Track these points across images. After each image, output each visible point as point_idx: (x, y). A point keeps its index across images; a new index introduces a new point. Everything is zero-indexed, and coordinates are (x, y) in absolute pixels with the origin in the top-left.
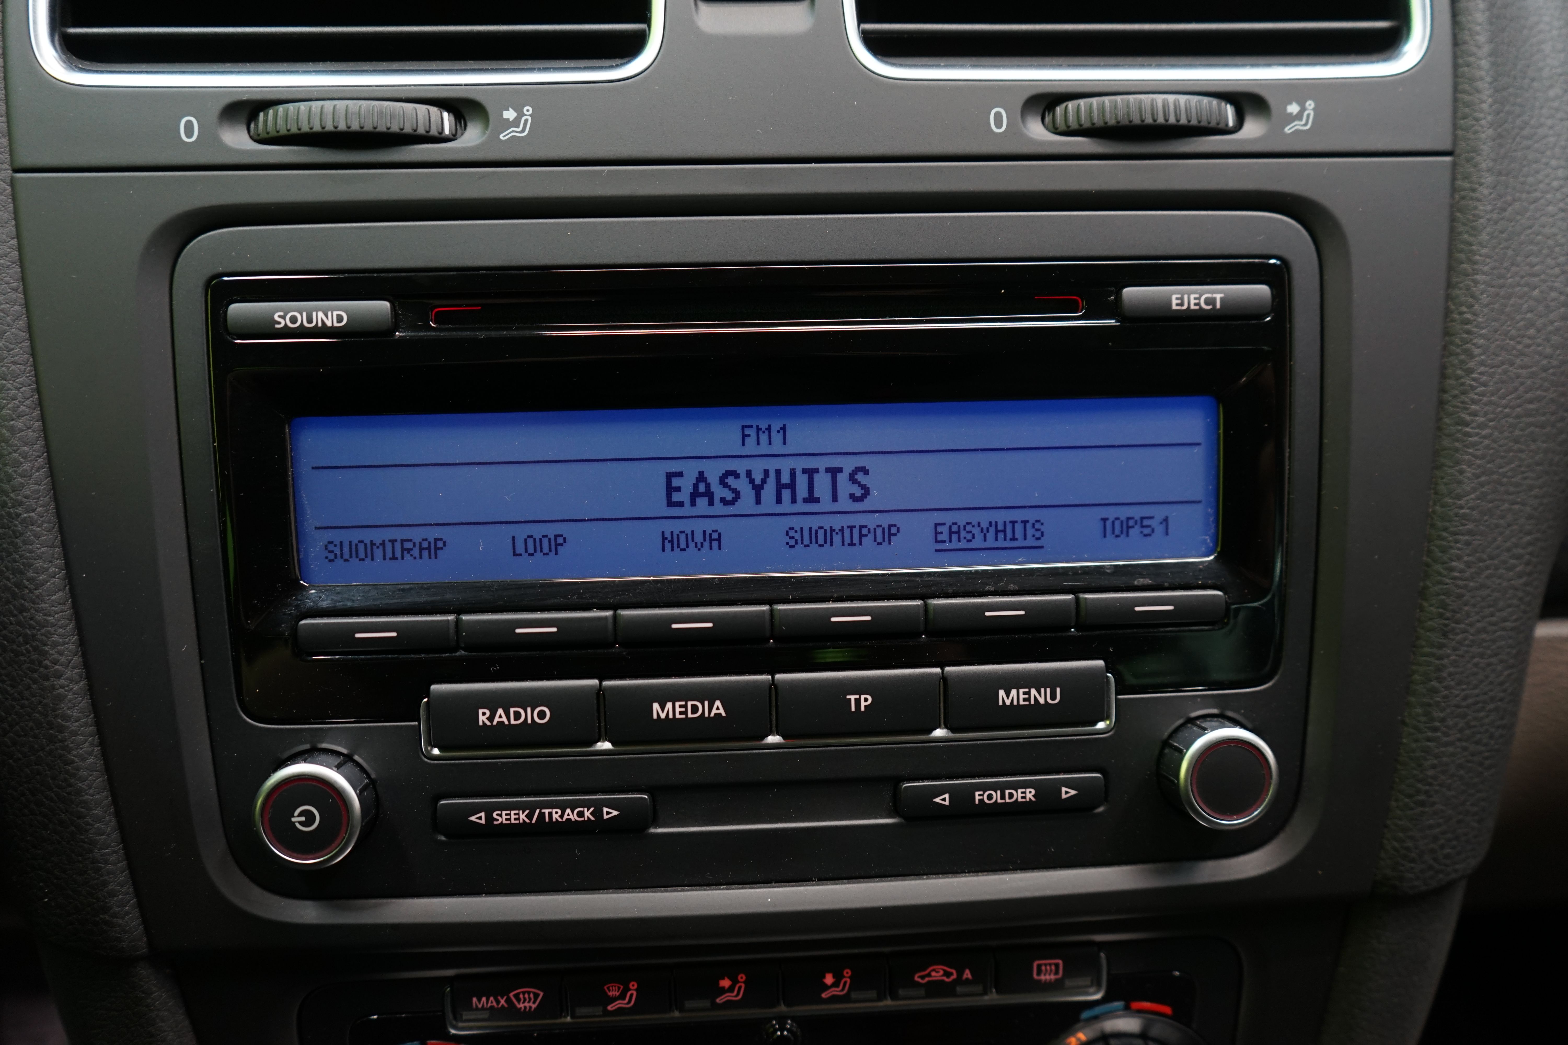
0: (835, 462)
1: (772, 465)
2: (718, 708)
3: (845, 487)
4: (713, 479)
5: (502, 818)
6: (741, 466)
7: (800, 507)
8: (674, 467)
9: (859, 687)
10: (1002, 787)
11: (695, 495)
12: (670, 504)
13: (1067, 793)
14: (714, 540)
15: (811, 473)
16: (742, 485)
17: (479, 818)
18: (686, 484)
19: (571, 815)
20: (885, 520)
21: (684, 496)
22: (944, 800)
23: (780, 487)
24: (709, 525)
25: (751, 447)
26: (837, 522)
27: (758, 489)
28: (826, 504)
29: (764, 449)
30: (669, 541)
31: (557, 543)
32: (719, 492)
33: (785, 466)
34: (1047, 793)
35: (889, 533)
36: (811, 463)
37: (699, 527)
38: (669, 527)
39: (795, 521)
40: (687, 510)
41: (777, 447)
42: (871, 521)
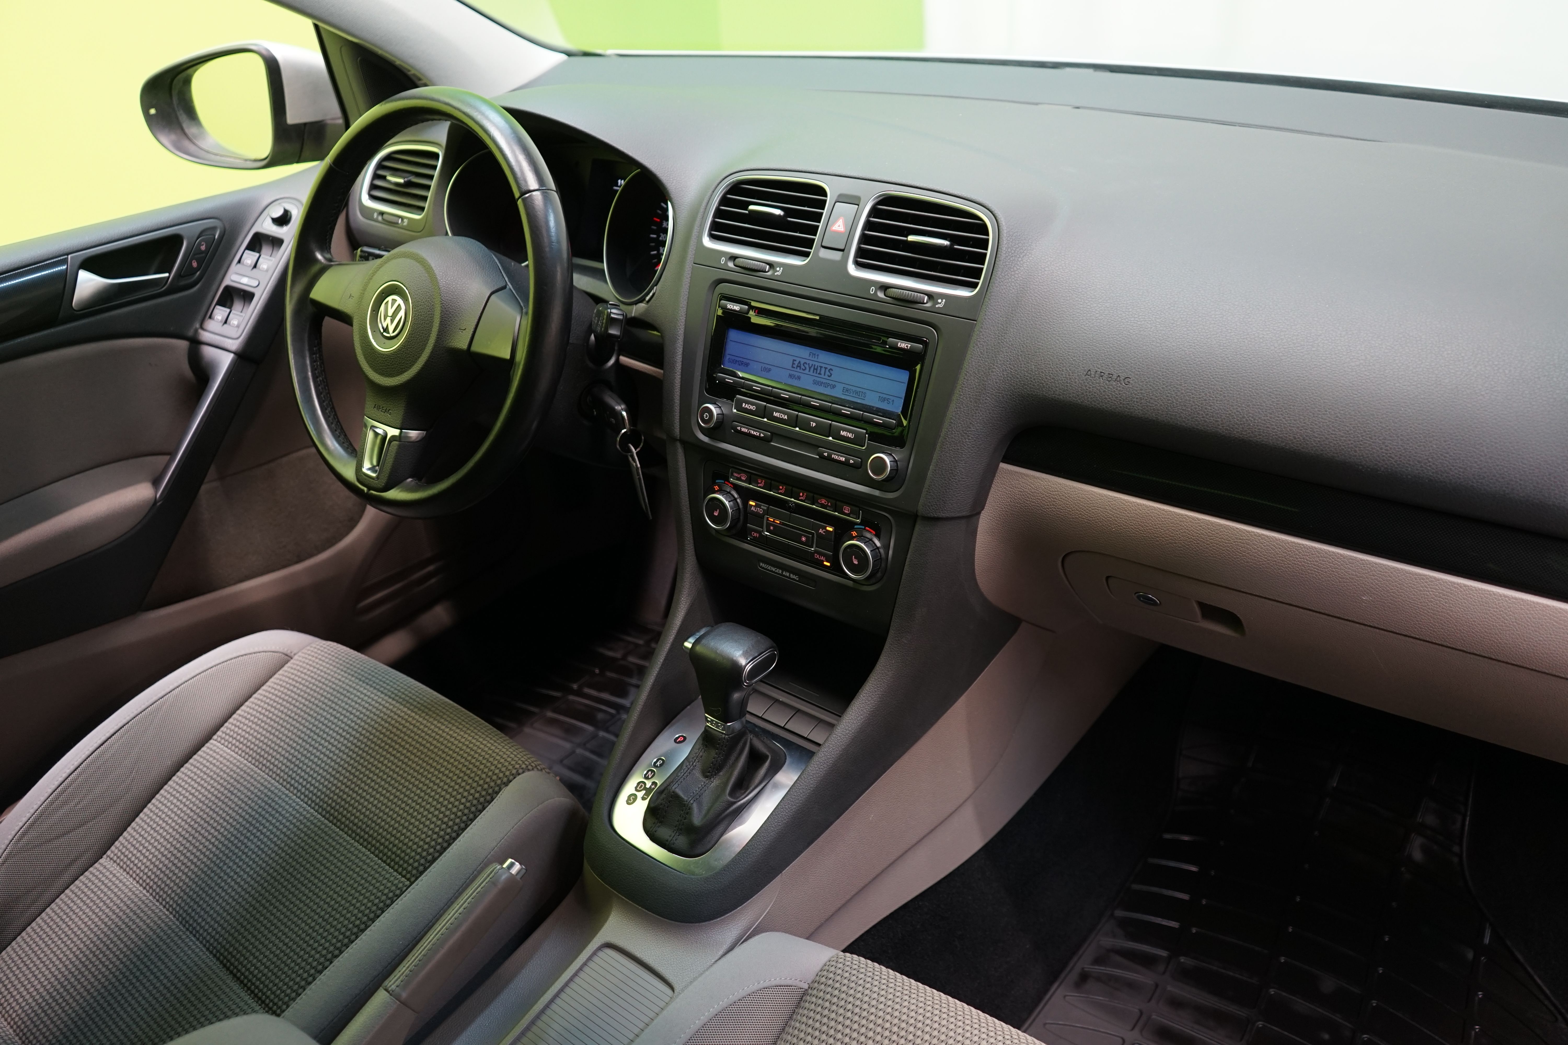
0: (826, 366)
1: (814, 363)
2: (786, 417)
3: (828, 373)
4: (802, 363)
5: (743, 430)
6: (808, 362)
7: (817, 375)
8: (795, 358)
9: (814, 421)
10: (838, 456)
11: (797, 366)
12: (792, 367)
13: (852, 462)
14: (799, 378)
15: (821, 367)
16: (807, 366)
17: (739, 428)
18: (796, 363)
19: (755, 433)
20: (834, 383)
21: (795, 366)
22: (826, 454)
23: (814, 369)
24: (800, 374)
25: (810, 358)
26: (824, 381)
27: (810, 368)
28: (822, 376)
29: (813, 359)
30: (791, 376)
31: (769, 370)
32: (802, 367)
33: (817, 364)
34: (847, 460)
35: (834, 387)
36: (822, 365)
37: (797, 374)
38: (792, 373)
39: (816, 378)
40: (795, 369)
41: (816, 359)
42: (831, 382)
